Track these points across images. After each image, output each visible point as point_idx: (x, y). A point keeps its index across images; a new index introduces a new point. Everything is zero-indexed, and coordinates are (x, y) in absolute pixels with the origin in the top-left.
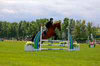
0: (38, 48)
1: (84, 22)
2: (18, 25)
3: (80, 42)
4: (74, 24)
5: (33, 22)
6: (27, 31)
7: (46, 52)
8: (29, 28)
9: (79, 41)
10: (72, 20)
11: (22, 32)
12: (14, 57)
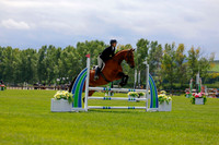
0: (80, 106)
1: (182, 48)
2: (37, 56)
3: (173, 93)
4: (159, 54)
5: (69, 49)
6: (56, 69)
7: (98, 114)
8: (60, 62)
9: (171, 90)
10: (156, 43)
11: (46, 71)
12: (28, 126)
